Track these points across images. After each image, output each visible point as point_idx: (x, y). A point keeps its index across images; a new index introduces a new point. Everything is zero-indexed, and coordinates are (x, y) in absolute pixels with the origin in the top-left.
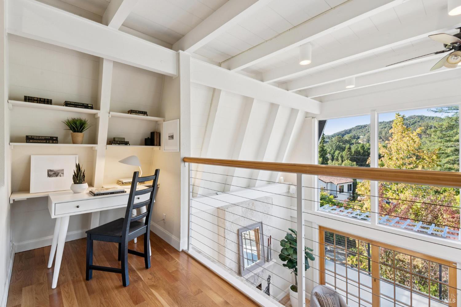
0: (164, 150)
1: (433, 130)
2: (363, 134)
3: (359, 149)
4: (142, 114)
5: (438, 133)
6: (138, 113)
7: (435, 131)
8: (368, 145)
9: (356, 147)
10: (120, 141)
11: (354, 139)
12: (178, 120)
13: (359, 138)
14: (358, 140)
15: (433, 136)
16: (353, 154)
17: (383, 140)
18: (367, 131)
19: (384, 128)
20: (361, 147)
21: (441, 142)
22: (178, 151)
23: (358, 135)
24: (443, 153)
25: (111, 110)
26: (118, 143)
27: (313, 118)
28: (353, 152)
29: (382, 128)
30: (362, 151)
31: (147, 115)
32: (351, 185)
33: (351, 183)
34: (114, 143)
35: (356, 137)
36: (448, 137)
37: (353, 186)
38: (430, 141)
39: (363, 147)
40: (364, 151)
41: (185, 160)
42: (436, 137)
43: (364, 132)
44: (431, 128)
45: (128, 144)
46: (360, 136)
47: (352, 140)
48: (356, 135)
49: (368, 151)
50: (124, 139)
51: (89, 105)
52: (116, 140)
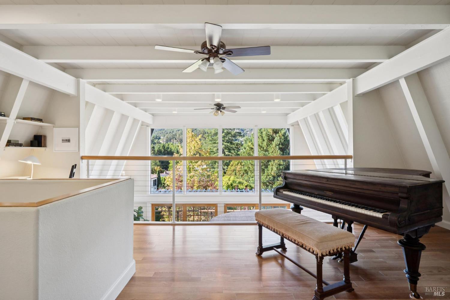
0: (55, 151)
1: (207, 135)
2: (163, 135)
3: (161, 148)
4: (39, 121)
5: (210, 137)
6: (36, 120)
7: (208, 136)
8: (167, 145)
9: (159, 147)
10: (16, 143)
11: (156, 139)
12: (78, 128)
13: (160, 138)
14: (159, 140)
15: (207, 139)
16: (156, 153)
17: (177, 141)
18: (166, 132)
19: (178, 131)
20: (162, 147)
21: (211, 144)
22: (78, 151)
23: (159, 136)
24: (212, 151)
25: (18, 118)
26: (14, 145)
27: (147, 126)
28: (156, 151)
29: (177, 131)
30: (163, 150)
31: (43, 122)
32: (156, 180)
33: (156, 178)
34: (11, 145)
35: (158, 137)
36: (214, 140)
37: (158, 181)
38: (206, 143)
39: (164, 146)
40: (165, 150)
41: (82, 158)
42: (208, 140)
43: (164, 133)
44: (206, 133)
45: (22, 145)
46: (161, 136)
47: (154, 140)
48: (158, 136)
49: (167, 150)
50: (18, 141)
51: (2, 113)
52: (12, 142)
